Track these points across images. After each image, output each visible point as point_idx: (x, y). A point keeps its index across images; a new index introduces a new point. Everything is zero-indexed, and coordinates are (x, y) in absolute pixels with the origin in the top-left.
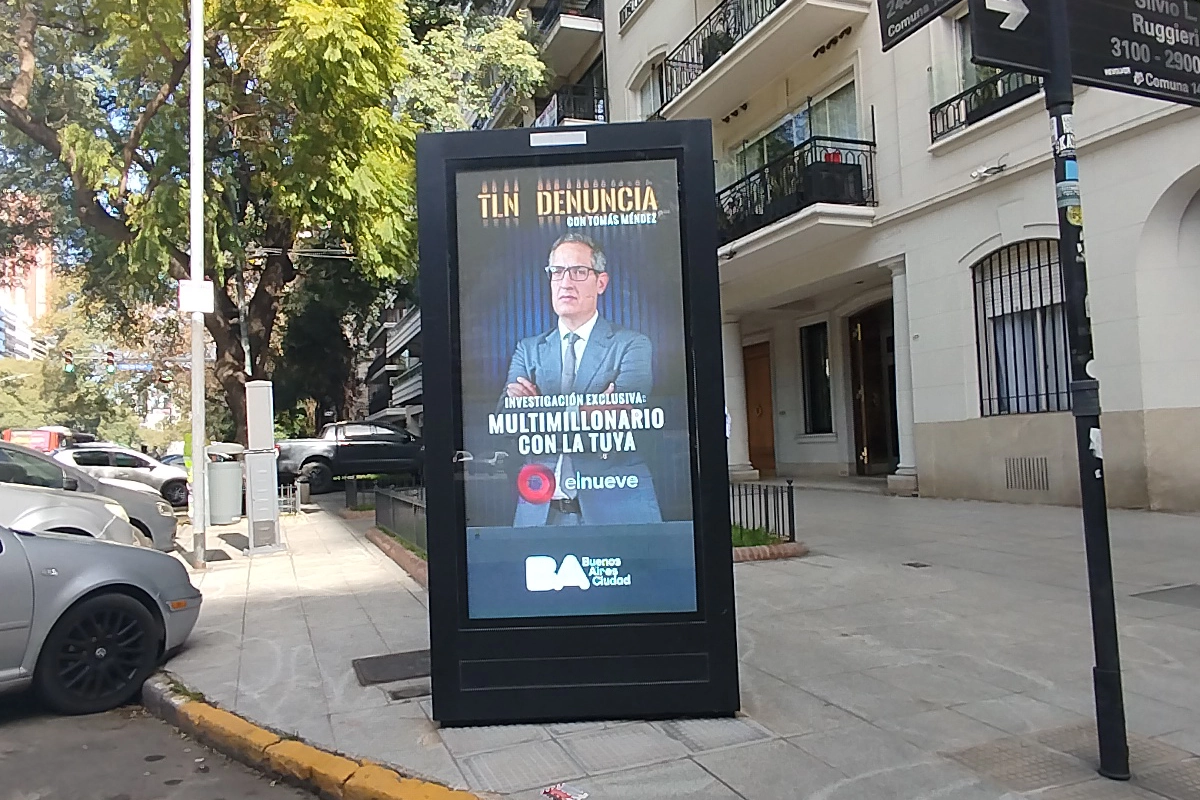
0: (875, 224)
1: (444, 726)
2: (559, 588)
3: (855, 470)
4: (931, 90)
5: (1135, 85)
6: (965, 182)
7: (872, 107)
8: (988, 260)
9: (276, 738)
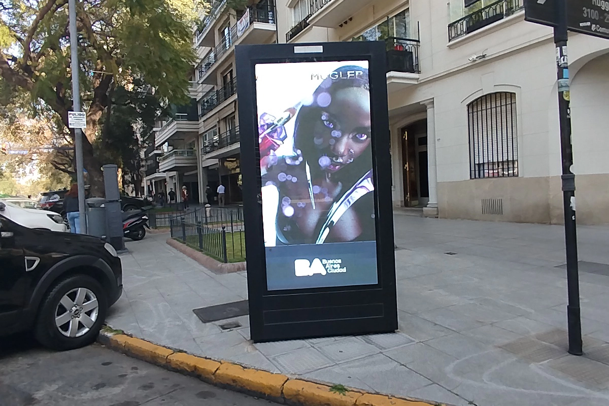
0: (419, 82)
1: (255, 342)
2: (311, 274)
3: (403, 204)
4: (449, 15)
5: (592, 31)
6: (466, 63)
7: (418, 22)
8: (476, 102)
9: (171, 351)
